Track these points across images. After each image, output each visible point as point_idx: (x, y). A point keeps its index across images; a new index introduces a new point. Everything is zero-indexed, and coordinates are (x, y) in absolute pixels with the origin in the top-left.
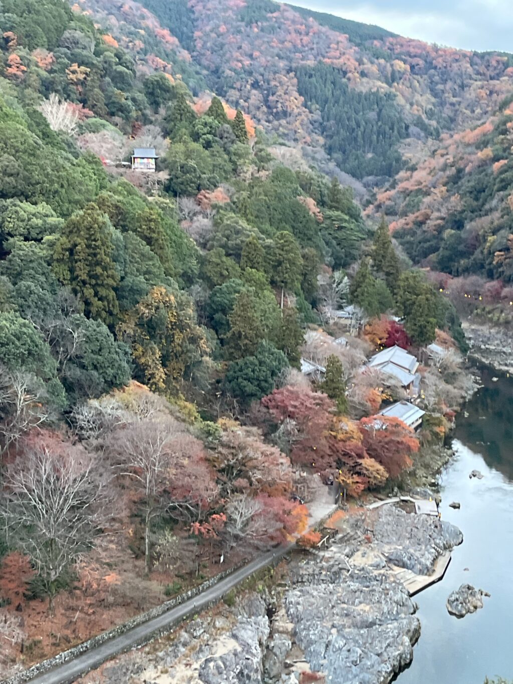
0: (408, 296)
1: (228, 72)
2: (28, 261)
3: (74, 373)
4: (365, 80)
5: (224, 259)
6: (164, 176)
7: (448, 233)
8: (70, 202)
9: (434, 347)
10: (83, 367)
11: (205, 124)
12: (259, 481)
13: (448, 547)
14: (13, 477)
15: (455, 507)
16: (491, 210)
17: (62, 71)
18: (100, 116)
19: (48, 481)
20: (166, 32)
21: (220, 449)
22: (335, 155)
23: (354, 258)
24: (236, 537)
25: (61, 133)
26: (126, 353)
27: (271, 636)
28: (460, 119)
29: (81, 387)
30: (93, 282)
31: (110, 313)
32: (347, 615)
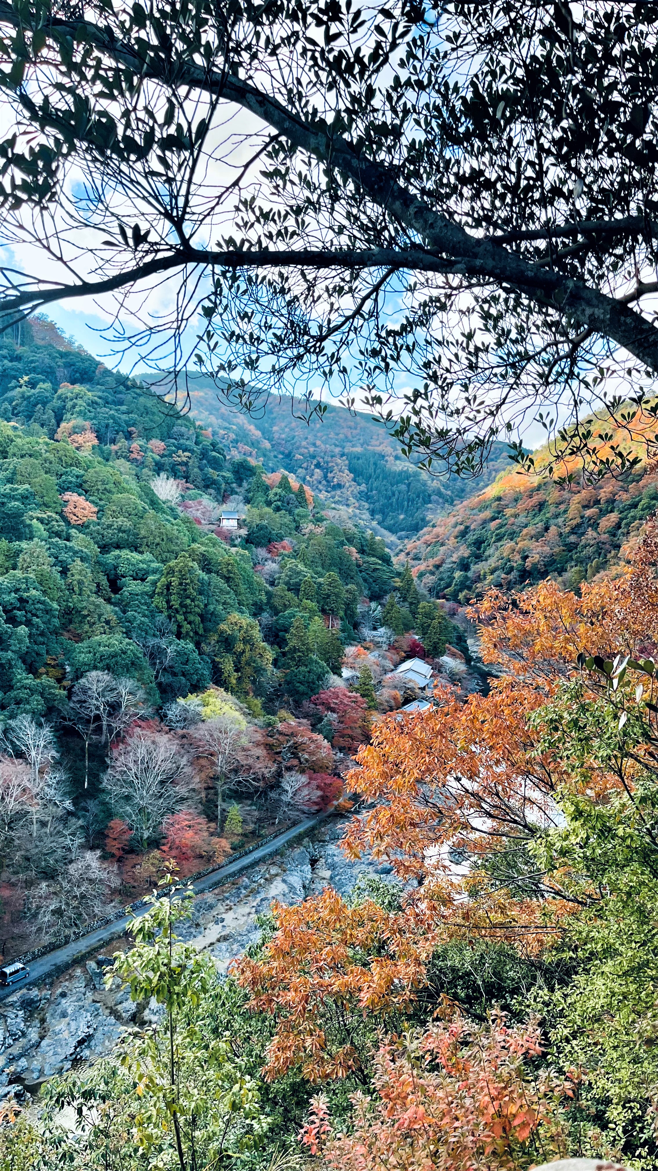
0: (425, 620)
1: (298, 456)
2: (134, 595)
3: (167, 679)
4: (398, 462)
5: (287, 593)
6: (244, 532)
7: (458, 574)
8: (168, 552)
9: (446, 659)
10: (175, 674)
11: (276, 494)
12: (307, 761)
14: (116, 758)
16: (489, 556)
17: (171, 455)
18: (198, 488)
19: (142, 762)
20: (252, 427)
21: (277, 736)
22: (377, 516)
23: (386, 592)
24: (288, 804)
25: (165, 501)
28: (468, 489)
29: (172, 689)
30: (184, 610)
31: (196, 633)
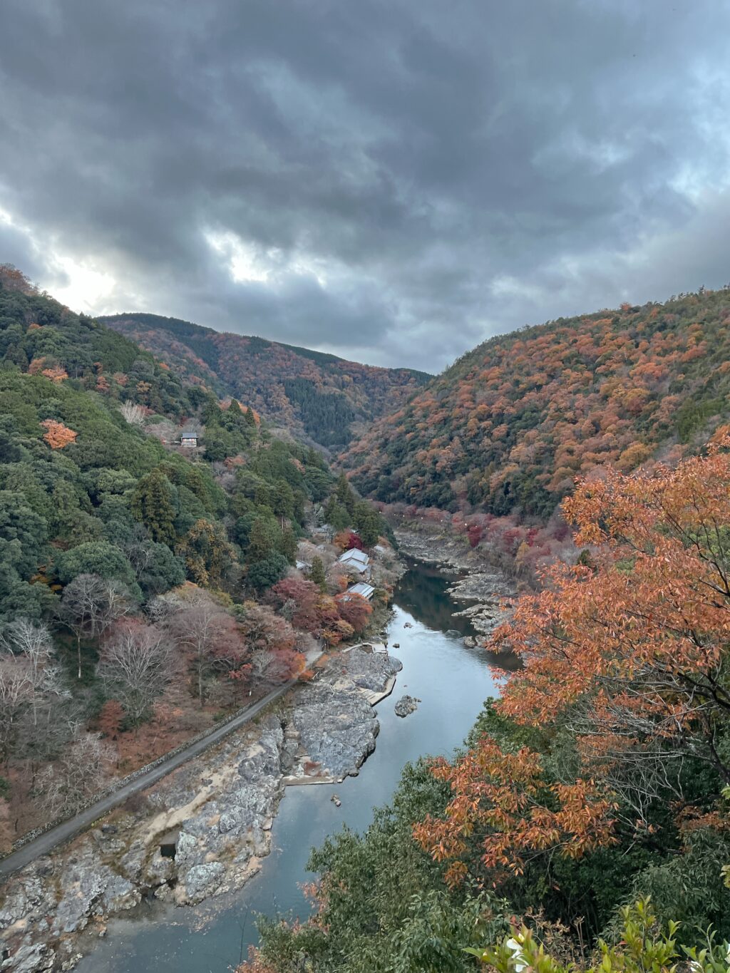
0: (360, 517)
1: (241, 384)
2: (114, 507)
3: (147, 578)
4: (326, 387)
5: (244, 499)
6: (202, 449)
7: (382, 477)
8: (141, 468)
9: (378, 547)
10: (153, 574)
11: (228, 416)
12: (272, 640)
13: (394, 673)
14: (108, 650)
15: (397, 646)
16: (407, 463)
17: (134, 385)
18: (159, 413)
19: (132, 651)
20: (200, 360)
21: (246, 621)
22: (311, 433)
23: (326, 495)
24: (259, 679)
25: (133, 425)
26: (182, 564)
27: (284, 741)
28: (384, 409)
29: (152, 588)
30: (158, 518)
31: (170, 538)
32: (333, 723)
